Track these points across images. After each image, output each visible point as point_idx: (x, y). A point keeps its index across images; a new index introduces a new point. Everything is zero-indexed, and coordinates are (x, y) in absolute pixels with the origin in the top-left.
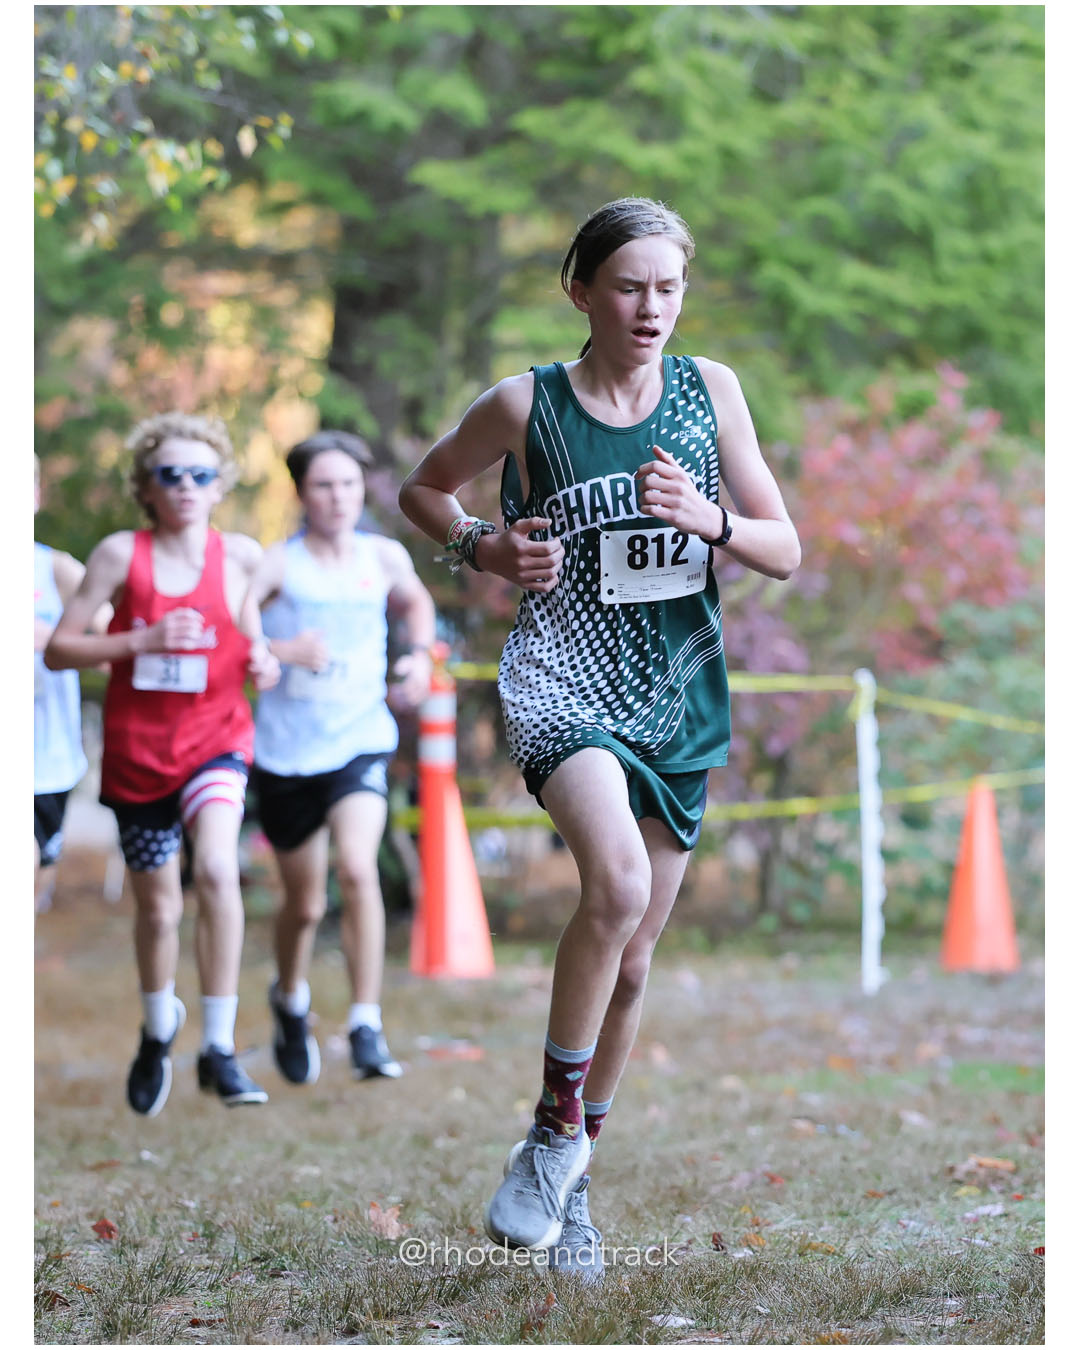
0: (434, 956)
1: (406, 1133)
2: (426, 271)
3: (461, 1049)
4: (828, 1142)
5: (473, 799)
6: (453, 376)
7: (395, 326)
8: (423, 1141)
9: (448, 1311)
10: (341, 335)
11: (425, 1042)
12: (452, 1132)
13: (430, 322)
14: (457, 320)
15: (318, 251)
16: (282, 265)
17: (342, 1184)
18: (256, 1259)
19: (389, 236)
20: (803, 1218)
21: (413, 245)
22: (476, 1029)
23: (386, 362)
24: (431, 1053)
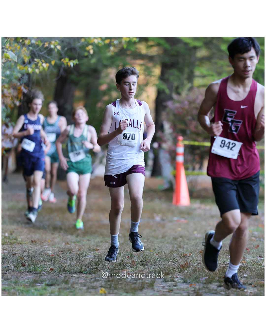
0: (178, 201)
1: (172, 237)
2: (181, 60)
3: (183, 220)
4: (259, 242)
5: (186, 169)
6: (185, 82)
7: (174, 71)
8: (175, 239)
9: (180, 274)
10: (163, 73)
11: (175, 219)
12: (181, 237)
13: (181, 71)
14: (187, 70)
15: (158, 55)
16: (151, 58)
17: (158, 247)
18: (141, 262)
19: (173, 53)
20: (254, 258)
21: (178, 54)
22: (186, 216)
23: (172, 78)
24: (177, 221)
